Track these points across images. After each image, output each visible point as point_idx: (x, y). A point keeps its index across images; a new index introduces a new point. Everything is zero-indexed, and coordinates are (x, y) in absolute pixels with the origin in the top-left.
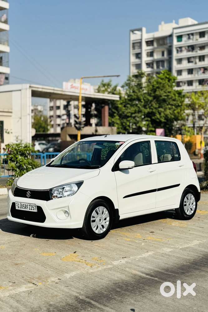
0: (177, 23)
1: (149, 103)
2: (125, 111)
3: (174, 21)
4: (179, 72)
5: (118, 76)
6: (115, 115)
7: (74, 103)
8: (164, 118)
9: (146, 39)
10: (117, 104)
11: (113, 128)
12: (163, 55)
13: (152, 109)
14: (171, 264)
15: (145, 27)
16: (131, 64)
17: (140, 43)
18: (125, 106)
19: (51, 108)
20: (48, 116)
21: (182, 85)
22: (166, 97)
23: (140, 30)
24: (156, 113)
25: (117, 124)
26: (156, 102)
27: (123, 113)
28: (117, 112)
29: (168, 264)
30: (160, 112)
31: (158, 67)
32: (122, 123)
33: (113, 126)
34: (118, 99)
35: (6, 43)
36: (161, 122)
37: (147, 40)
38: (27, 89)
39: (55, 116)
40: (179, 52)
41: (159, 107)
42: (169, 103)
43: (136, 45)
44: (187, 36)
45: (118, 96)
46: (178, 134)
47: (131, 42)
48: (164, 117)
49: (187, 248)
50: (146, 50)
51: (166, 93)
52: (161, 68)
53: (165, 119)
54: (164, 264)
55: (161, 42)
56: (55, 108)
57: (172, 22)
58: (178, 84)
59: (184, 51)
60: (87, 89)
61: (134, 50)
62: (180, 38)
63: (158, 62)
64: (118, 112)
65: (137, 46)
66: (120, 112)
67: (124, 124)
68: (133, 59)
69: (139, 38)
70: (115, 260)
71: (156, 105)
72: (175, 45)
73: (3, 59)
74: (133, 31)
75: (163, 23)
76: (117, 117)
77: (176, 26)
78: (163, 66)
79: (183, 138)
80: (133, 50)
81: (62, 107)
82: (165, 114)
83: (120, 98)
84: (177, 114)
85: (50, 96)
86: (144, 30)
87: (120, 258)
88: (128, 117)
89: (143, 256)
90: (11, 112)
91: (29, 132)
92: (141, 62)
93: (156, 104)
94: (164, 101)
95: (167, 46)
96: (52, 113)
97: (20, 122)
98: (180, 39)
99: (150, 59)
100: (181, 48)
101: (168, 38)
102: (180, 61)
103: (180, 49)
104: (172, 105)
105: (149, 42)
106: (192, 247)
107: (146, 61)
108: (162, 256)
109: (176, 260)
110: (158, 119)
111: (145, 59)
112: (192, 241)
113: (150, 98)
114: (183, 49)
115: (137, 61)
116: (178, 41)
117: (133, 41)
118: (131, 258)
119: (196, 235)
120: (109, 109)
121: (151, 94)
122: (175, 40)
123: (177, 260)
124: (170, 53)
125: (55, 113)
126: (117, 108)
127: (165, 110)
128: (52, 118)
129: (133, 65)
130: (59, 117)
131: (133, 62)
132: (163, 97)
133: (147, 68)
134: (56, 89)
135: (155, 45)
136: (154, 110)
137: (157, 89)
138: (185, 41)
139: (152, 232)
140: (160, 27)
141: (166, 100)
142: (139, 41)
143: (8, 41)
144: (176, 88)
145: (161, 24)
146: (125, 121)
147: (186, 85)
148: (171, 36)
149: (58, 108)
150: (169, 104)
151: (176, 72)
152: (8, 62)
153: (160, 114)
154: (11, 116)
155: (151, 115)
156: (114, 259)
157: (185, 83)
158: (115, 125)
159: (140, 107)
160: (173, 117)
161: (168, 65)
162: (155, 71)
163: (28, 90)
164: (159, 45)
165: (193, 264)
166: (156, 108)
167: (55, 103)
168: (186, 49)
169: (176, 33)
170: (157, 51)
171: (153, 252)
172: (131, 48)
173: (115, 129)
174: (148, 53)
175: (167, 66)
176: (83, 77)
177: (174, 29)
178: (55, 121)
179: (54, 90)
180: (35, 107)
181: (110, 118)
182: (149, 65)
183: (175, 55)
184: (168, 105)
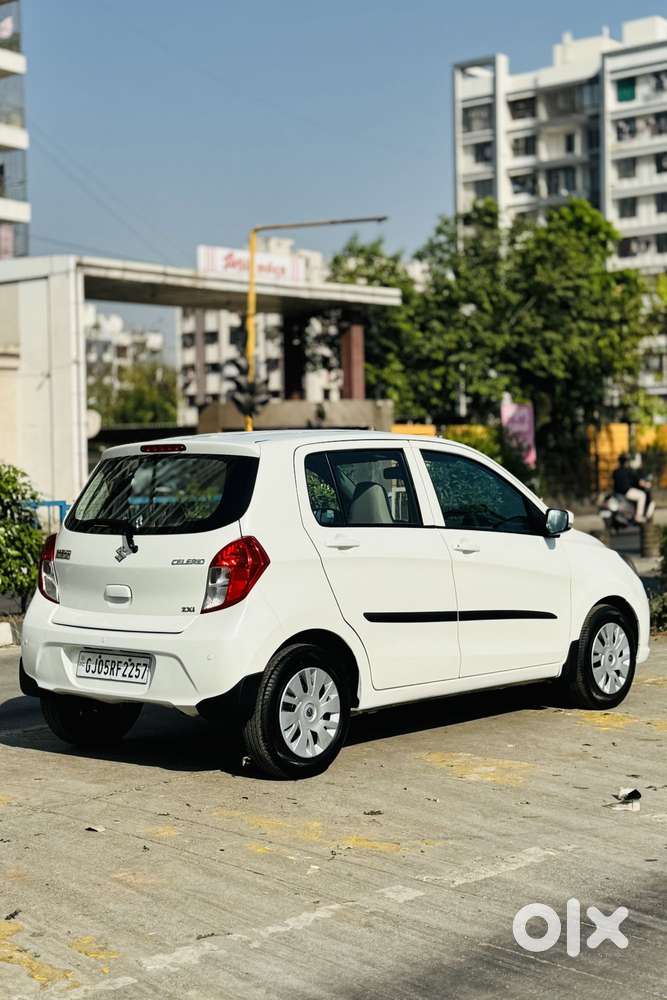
0: (616, 35)
1: (508, 314)
2: (423, 346)
3: (606, 31)
4: (628, 207)
5: (380, 220)
6: (391, 356)
7: (265, 320)
8: (562, 367)
9: (508, 94)
10: (395, 321)
11: (380, 403)
12: (570, 147)
13: (520, 335)
14: (391, 962)
15: (504, 53)
16: (461, 180)
17: (490, 109)
18: (423, 328)
19: (188, 341)
20: (178, 365)
21: (639, 251)
22: (570, 294)
23: (489, 63)
24: (534, 349)
25: (396, 388)
26: (533, 311)
27: (417, 349)
28: (395, 348)
29: (373, 966)
30: (548, 343)
31: (553, 189)
32: (414, 387)
33: (384, 396)
34: (397, 302)
35: (15, 117)
36: (552, 379)
37: (512, 98)
38: (67, 273)
39: (199, 366)
40: (627, 137)
41: (546, 328)
42: (580, 313)
43: (473, 114)
44: (653, 81)
45: (396, 292)
46: (617, 419)
47: (460, 106)
48: (562, 361)
49: (486, 883)
50: (510, 132)
51: (568, 278)
52: (564, 192)
53: (567, 370)
54: (356, 965)
55: (561, 104)
56: (199, 339)
57: (599, 33)
58: (625, 248)
59: (642, 131)
60: (283, 270)
61: (469, 134)
62: (626, 86)
63: (553, 172)
64: (401, 348)
65: (480, 118)
66: (407, 349)
67: (422, 388)
68: (467, 165)
69: (486, 90)
70: (160, 951)
71: (533, 321)
72: (612, 113)
73: (8, 172)
74: (463, 68)
75: (567, 38)
76: (397, 366)
77: (614, 46)
78: (571, 187)
79: (633, 433)
80: (464, 132)
81: (224, 336)
82: (565, 352)
83: (406, 298)
84: (608, 352)
85: (153, 295)
86: (502, 61)
87: (190, 936)
88: (437, 364)
89: (288, 925)
90: (16, 356)
91: (79, 424)
92: (495, 172)
93: (532, 316)
94: (565, 305)
95: (582, 118)
96: (190, 356)
97: (45, 389)
98: (626, 92)
99: (525, 162)
100: (630, 121)
101: (587, 90)
102: (628, 167)
103: (627, 127)
104: (590, 320)
105: (521, 106)
106: (508, 876)
107: (510, 170)
108: (368, 925)
109: (414, 944)
110: (543, 369)
111: (508, 161)
112: (520, 850)
113: (515, 298)
114: (640, 124)
115: (481, 170)
116: (621, 98)
117: (464, 101)
118: (235, 936)
119: (546, 821)
120: (368, 337)
121: (516, 281)
122: (610, 93)
123: (421, 942)
124: (594, 139)
125: (201, 354)
126: (395, 334)
127: (566, 337)
128: (191, 374)
129: (466, 184)
130: (216, 368)
131: (465, 176)
132: (560, 293)
133: (516, 192)
134: (171, 270)
135: (543, 113)
136: (527, 340)
137: (539, 267)
138: (647, 98)
139: (372, 813)
140: (558, 50)
141: (571, 303)
142: (487, 101)
143: (21, 111)
144: (615, 264)
145: (559, 40)
146: (424, 376)
147: (653, 248)
148: (596, 81)
149: (212, 337)
150: (580, 316)
151: (617, 205)
152: (23, 182)
153: (548, 351)
154: (15, 369)
155: (515, 355)
156: (161, 946)
157: (648, 244)
158: (391, 391)
159: (479, 328)
160: (593, 360)
161: (588, 183)
162: (542, 203)
163: (72, 275)
164: (555, 113)
165: (480, 960)
166: (533, 332)
167: (201, 323)
168: (648, 124)
169: (613, 72)
170: (551, 135)
171: (336, 906)
172: (459, 127)
173: (388, 406)
174: (516, 141)
175: (584, 187)
176: (259, 226)
177: (606, 55)
178: (202, 384)
179: (165, 274)
180: (138, 338)
181: (370, 367)
182: (521, 182)
183: (612, 146)
184: (574, 320)
